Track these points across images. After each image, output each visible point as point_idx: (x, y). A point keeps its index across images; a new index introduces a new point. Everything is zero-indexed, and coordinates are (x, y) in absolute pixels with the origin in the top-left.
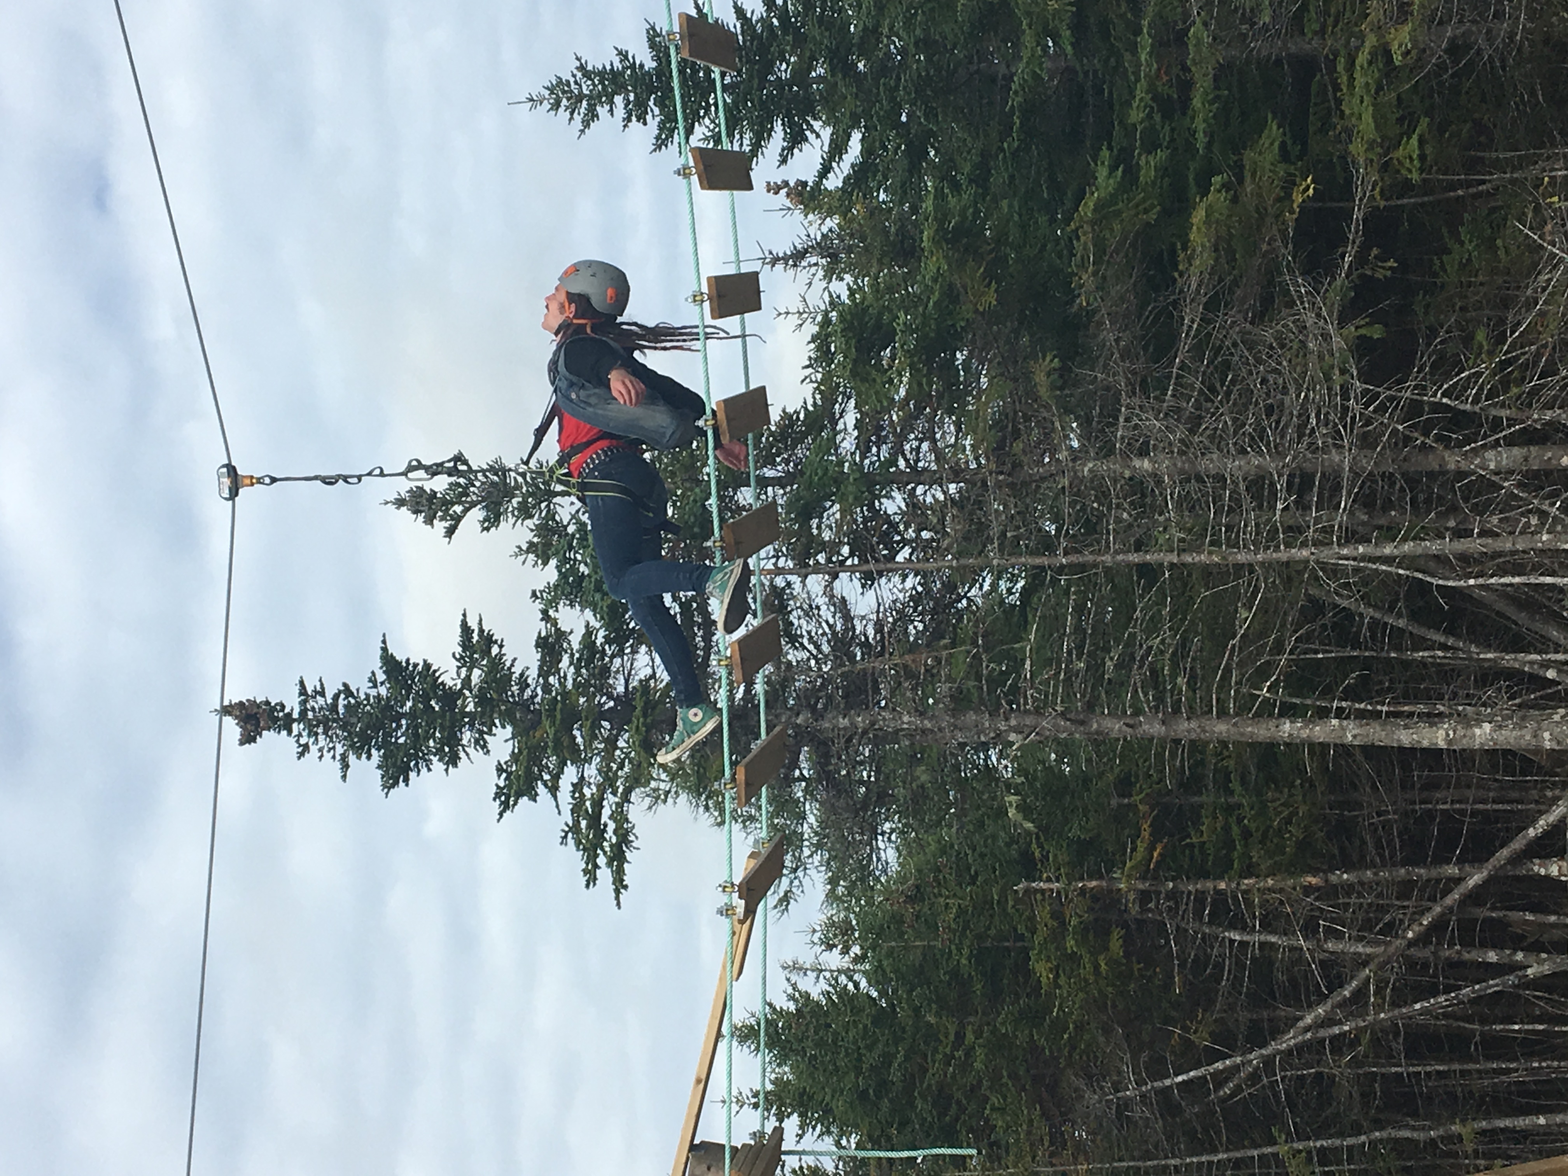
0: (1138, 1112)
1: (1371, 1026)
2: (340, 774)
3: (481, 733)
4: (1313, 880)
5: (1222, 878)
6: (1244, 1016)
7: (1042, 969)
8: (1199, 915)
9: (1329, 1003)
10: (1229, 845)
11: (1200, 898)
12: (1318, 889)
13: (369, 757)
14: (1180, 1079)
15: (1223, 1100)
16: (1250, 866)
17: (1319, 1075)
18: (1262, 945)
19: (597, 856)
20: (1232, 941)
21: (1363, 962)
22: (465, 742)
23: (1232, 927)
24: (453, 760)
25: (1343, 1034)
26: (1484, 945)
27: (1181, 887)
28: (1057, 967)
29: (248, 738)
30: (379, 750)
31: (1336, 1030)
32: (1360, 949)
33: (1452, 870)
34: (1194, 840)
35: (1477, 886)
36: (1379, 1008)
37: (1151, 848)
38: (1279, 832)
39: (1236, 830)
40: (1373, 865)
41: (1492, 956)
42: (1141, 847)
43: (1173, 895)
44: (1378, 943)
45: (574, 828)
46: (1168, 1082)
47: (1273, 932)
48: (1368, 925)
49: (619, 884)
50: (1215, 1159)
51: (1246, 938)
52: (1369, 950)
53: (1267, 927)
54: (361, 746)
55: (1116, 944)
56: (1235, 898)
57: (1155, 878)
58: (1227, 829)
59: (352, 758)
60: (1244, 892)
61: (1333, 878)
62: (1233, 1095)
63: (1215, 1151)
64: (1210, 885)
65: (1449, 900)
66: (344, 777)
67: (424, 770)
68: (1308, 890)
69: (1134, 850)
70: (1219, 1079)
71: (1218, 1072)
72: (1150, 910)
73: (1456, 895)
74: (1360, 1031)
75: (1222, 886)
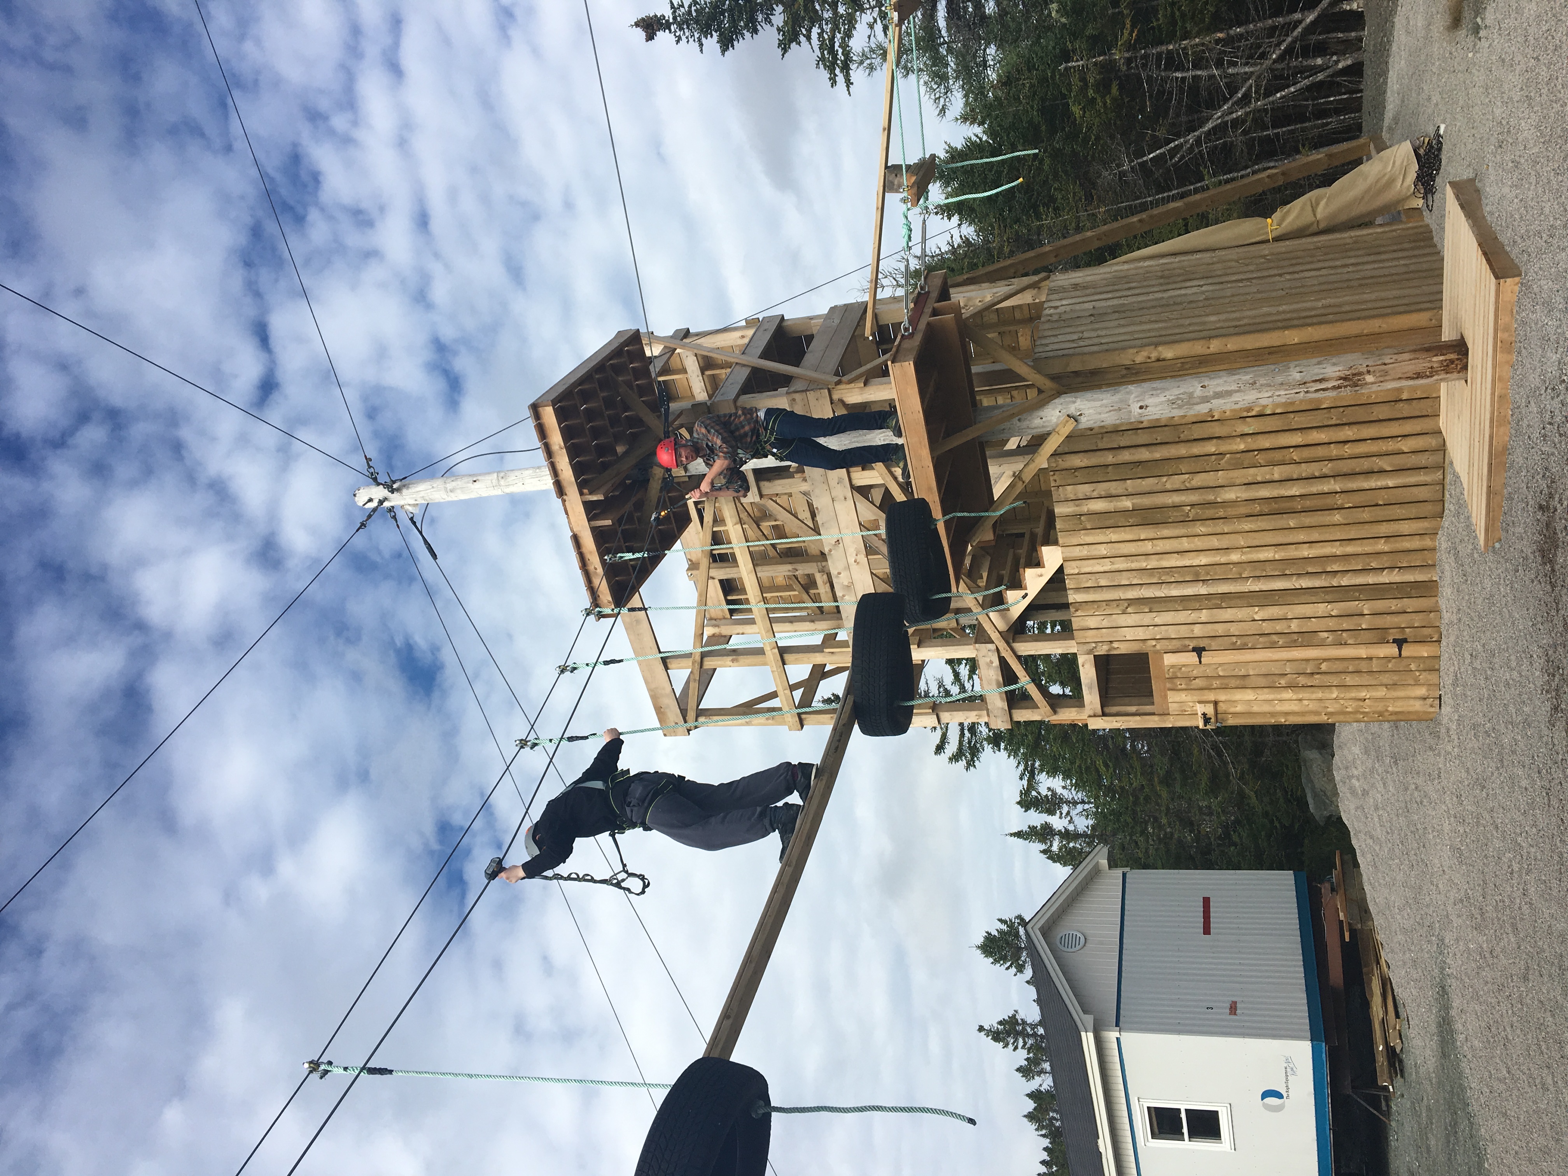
0: (1130, 177)
1: (1255, 111)
2: (698, 49)
3: (767, 14)
4: (1220, 35)
5: (1170, 43)
6: (1184, 119)
7: (1076, 110)
8: (1158, 66)
9: (1230, 103)
10: (1174, 23)
11: (1159, 55)
12: (1223, 40)
13: (712, 36)
14: (1151, 156)
15: (1174, 165)
16: (1186, 32)
17: (1225, 143)
18: (1194, 77)
19: (835, 69)
20: (1177, 78)
21: (1248, 76)
22: (760, 20)
23: (1177, 70)
24: (755, 31)
25: (1237, 118)
26: (1315, 57)
27: (1148, 52)
28: (1084, 108)
29: (650, 37)
30: (716, 32)
31: (1234, 116)
32: (1247, 69)
33: (1297, 16)
34: (1155, 24)
35: (1313, 23)
36: (1258, 100)
37: (1131, 34)
38: (1201, 12)
39: (1177, 13)
40: (1253, 21)
41: (1319, 61)
42: (1126, 33)
43: (1145, 57)
44: (1255, 64)
45: (822, 59)
46: (1145, 159)
47: (1200, 69)
48: (1251, 57)
49: (848, 83)
50: (1171, 194)
51: (1184, 75)
52: (1251, 69)
53: (1196, 67)
54: (706, 31)
55: (1115, 90)
56: (1178, 54)
57: (1135, 49)
58: (1173, 14)
59: (704, 40)
60: (1184, 49)
61: (1232, 32)
62: (1180, 160)
63: (1171, 190)
64: (1164, 48)
65: (1295, 33)
66: (701, 51)
67: (741, 39)
68: (1218, 41)
69: (1122, 34)
70: (1173, 152)
71: (1172, 148)
72: (1132, 68)
73: (1299, 29)
74: (1247, 114)
75: (1171, 47)
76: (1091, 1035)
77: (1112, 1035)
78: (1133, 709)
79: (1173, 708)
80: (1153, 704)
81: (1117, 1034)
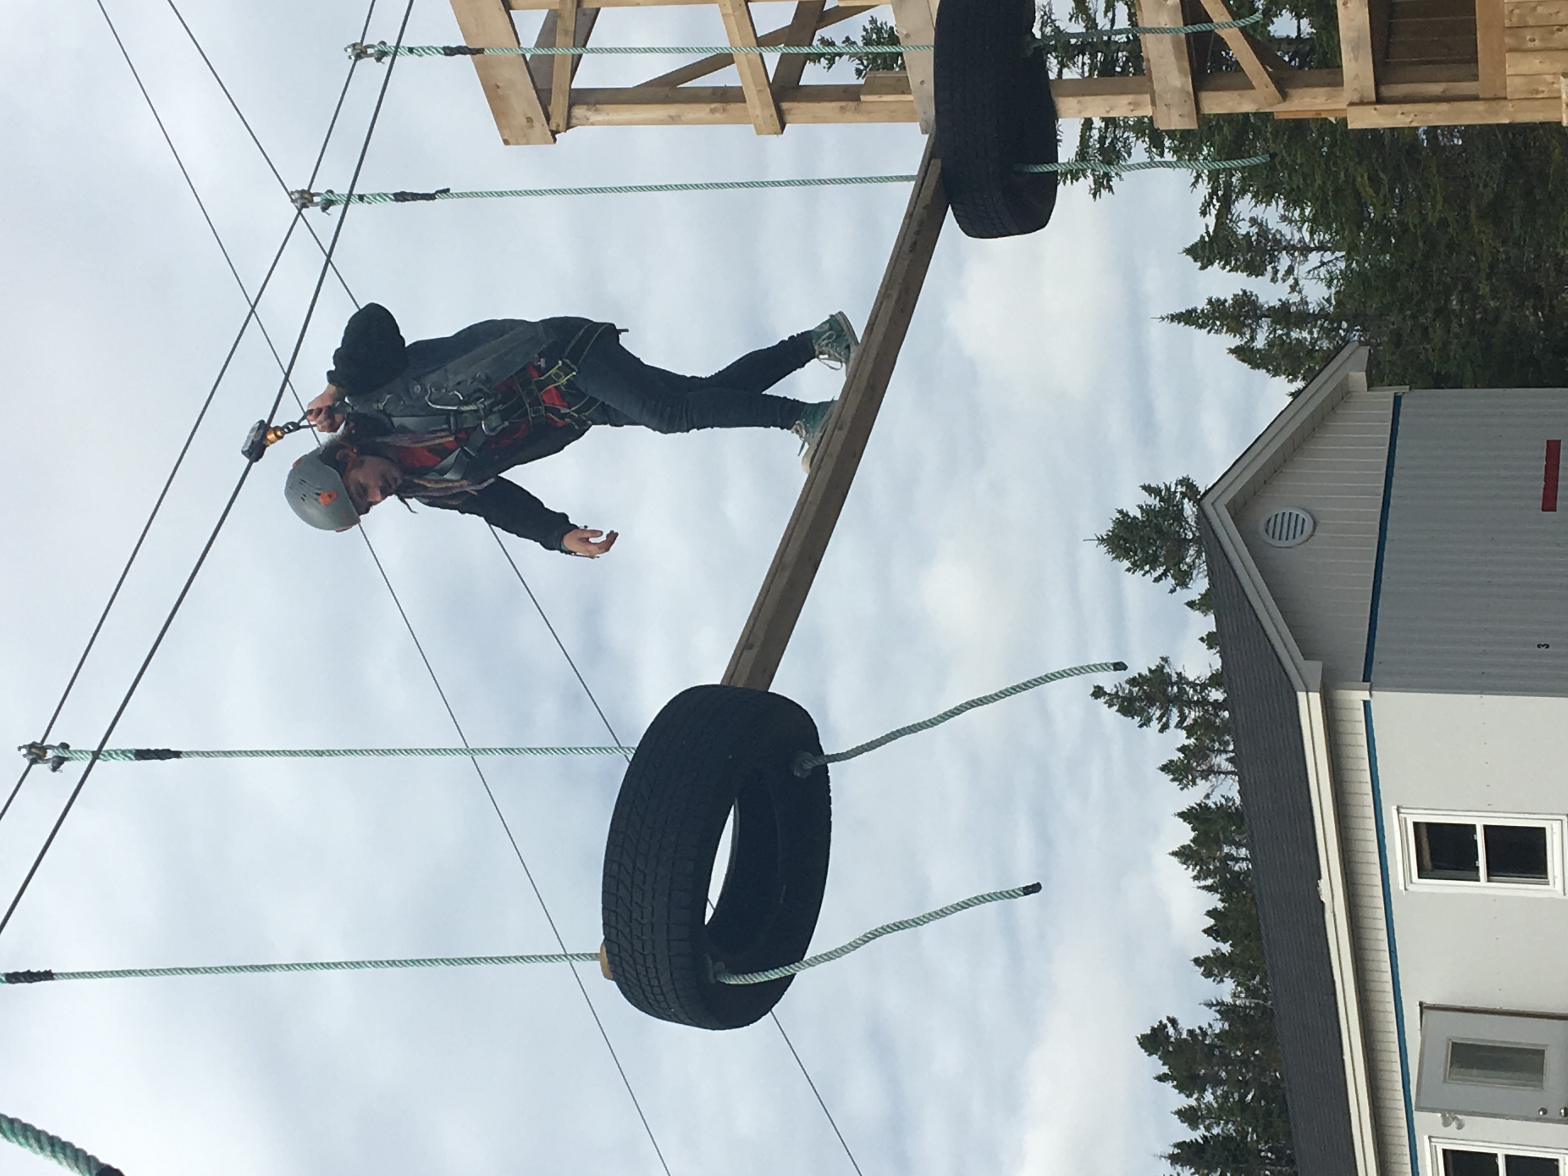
76: (1315, 698)
77: (1357, 697)
78: (1436, 89)
79: (1514, 85)
80: (1475, 77)
81: (1365, 695)
